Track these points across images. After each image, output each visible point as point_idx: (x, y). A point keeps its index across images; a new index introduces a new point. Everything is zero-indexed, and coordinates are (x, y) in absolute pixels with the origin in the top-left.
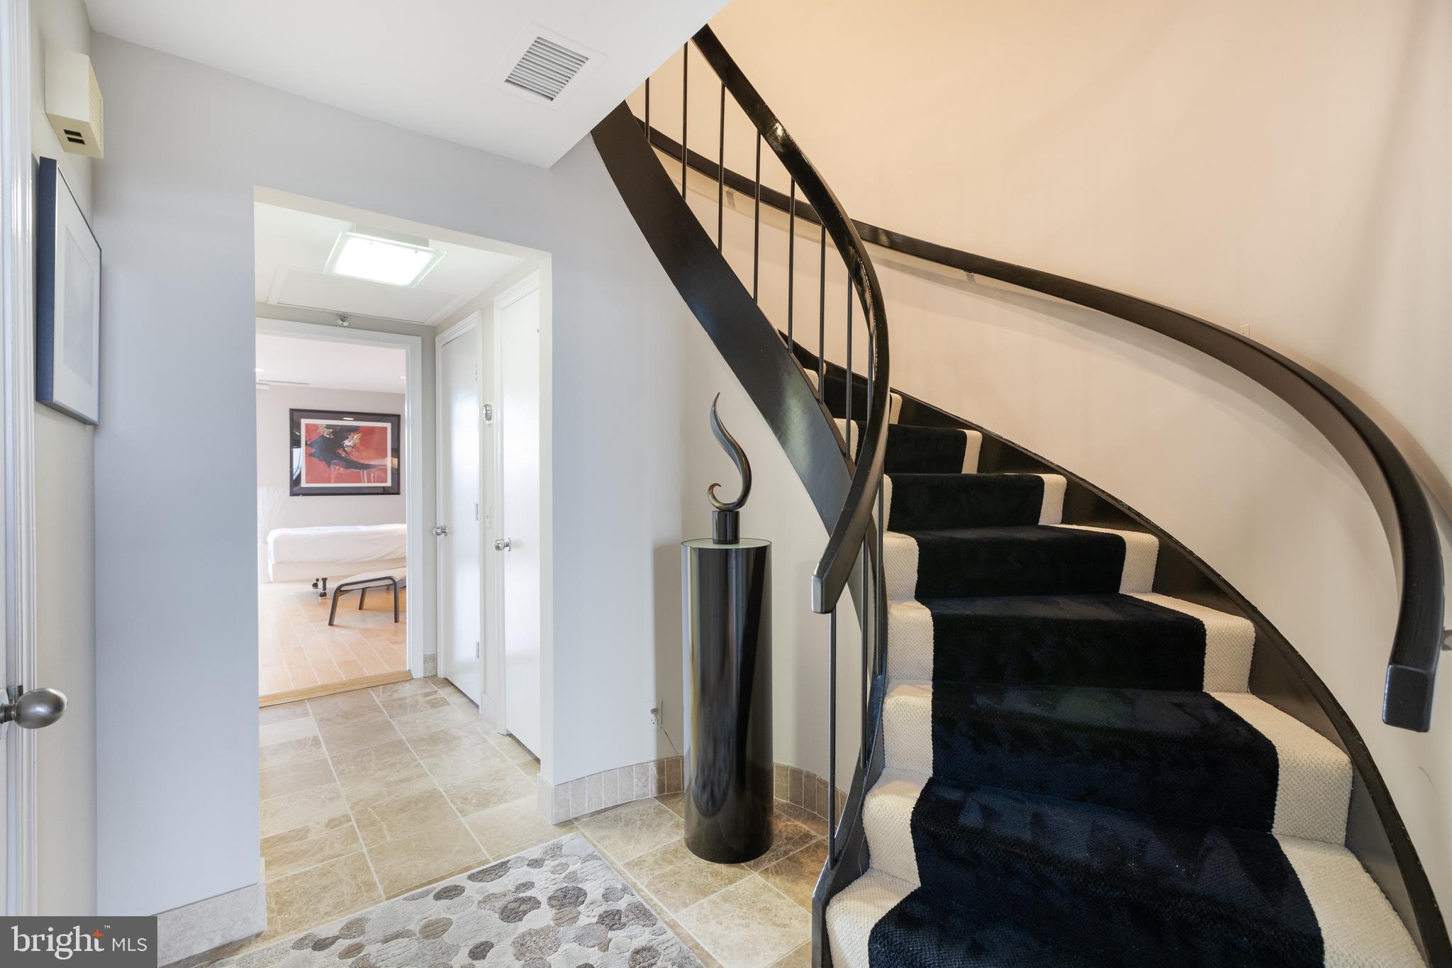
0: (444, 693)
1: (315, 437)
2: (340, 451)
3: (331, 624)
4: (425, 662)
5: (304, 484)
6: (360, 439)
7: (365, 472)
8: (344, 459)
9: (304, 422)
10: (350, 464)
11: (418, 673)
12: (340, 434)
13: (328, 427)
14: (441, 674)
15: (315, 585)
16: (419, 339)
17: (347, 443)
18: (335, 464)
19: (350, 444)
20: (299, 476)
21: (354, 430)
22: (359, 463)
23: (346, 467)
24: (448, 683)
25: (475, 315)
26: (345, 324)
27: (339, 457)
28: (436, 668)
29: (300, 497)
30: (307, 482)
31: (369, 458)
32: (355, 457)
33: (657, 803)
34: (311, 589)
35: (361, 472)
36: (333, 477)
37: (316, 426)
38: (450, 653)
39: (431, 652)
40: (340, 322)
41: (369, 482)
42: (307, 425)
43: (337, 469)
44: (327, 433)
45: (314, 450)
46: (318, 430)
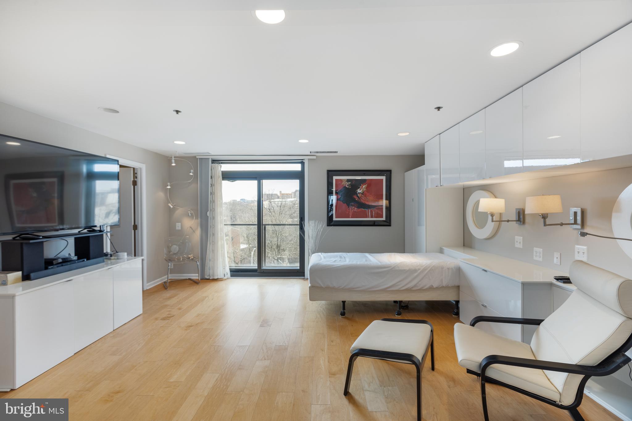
1: (341, 188)
2: (355, 197)
5: (334, 218)
6: (367, 188)
7: (369, 211)
8: (357, 202)
9: (335, 178)
10: (361, 205)
12: (355, 185)
13: (348, 180)
17: (359, 191)
18: (352, 206)
19: (361, 191)
21: (364, 182)
22: (366, 204)
23: (358, 207)
27: (354, 200)
29: (333, 227)
30: (337, 217)
31: (372, 201)
32: (363, 200)
35: (367, 210)
36: (351, 214)
37: (341, 180)
41: (372, 217)
42: (336, 180)
43: (353, 209)
44: (347, 185)
45: (340, 197)
46: (343, 183)
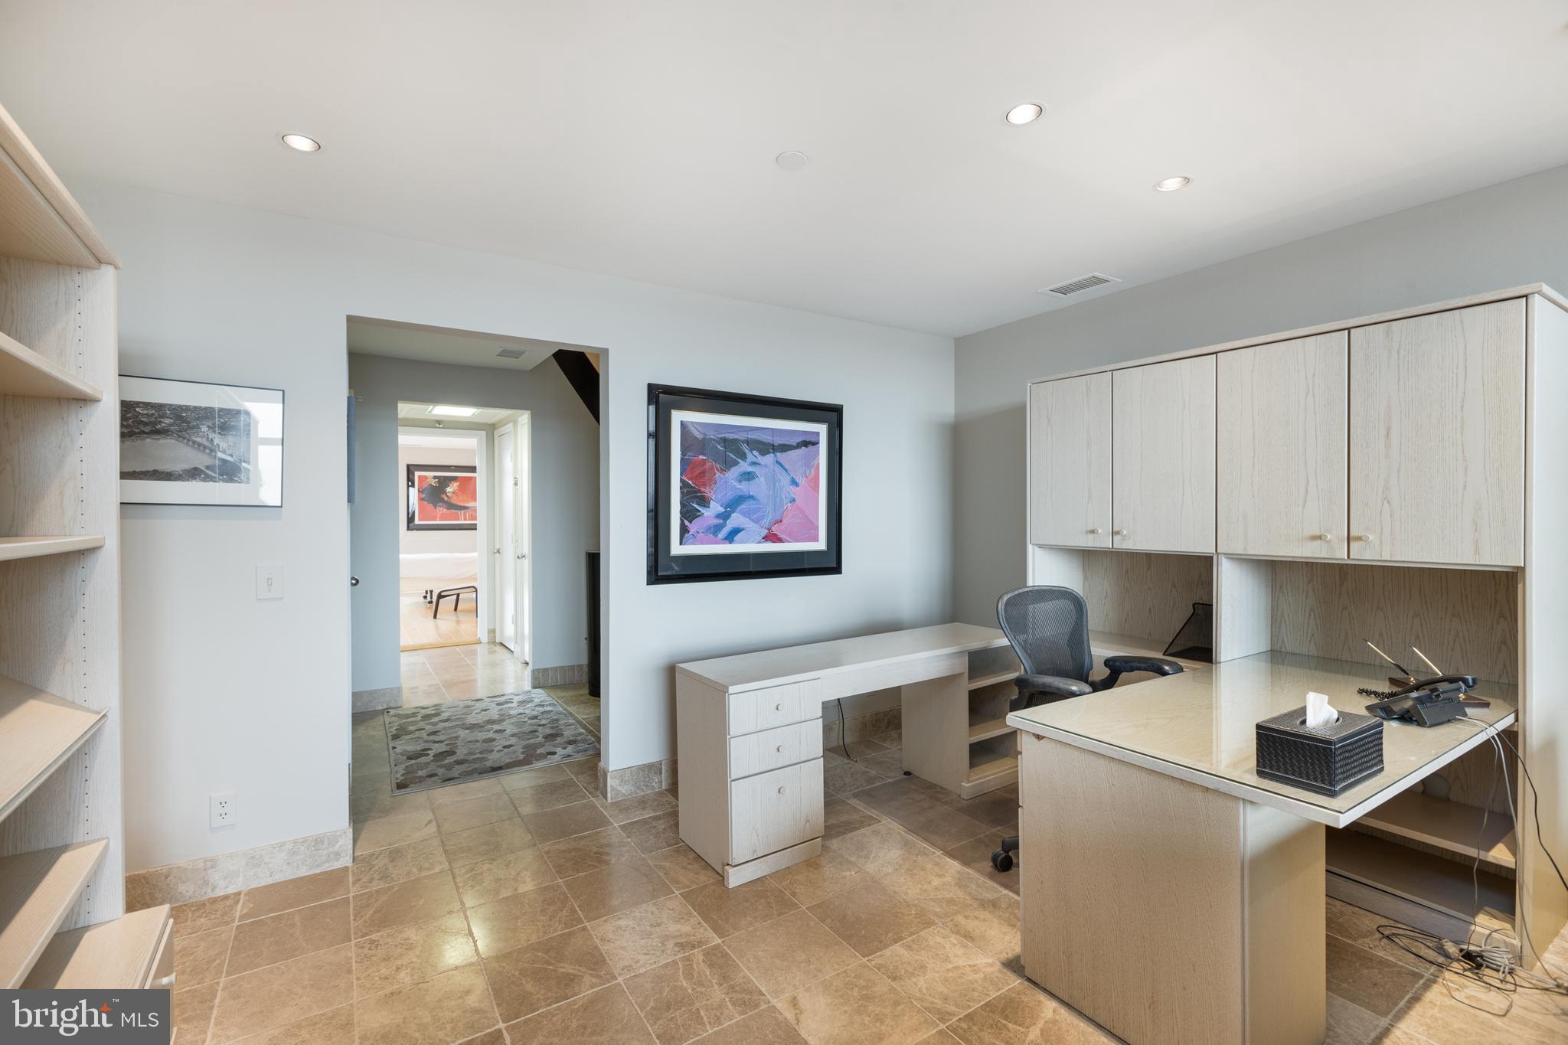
0: (498, 648)
1: (425, 485)
2: (444, 496)
3: (435, 617)
4: (488, 634)
5: (417, 522)
6: (459, 486)
7: (462, 512)
8: (446, 502)
9: (417, 474)
10: (451, 506)
11: (485, 639)
12: (444, 482)
13: (435, 477)
14: (498, 640)
15: (425, 597)
16: (485, 432)
17: (448, 489)
18: (441, 506)
19: (450, 490)
20: (414, 512)
21: (455, 479)
22: (458, 505)
23: (448, 509)
24: (502, 644)
25: (511, 424)
26: (441, 426)
27: (443, 500)
28: (495, 637)
29: (414, 531)
30: (420, 520)
31: (467, 501)
32: (454, 501)
33: (589, 696)
34: (423, 600)
35: (459, 512)
36: (438, 516)
37: (426, 477)
38: (502, 629)
39: (492, 627)
40: (438, 425)
41: (465, 519)
42: (419, 476)
43: (441, 510)
44: (434, 482)
45: (424, 496)
46: (428, 480)
